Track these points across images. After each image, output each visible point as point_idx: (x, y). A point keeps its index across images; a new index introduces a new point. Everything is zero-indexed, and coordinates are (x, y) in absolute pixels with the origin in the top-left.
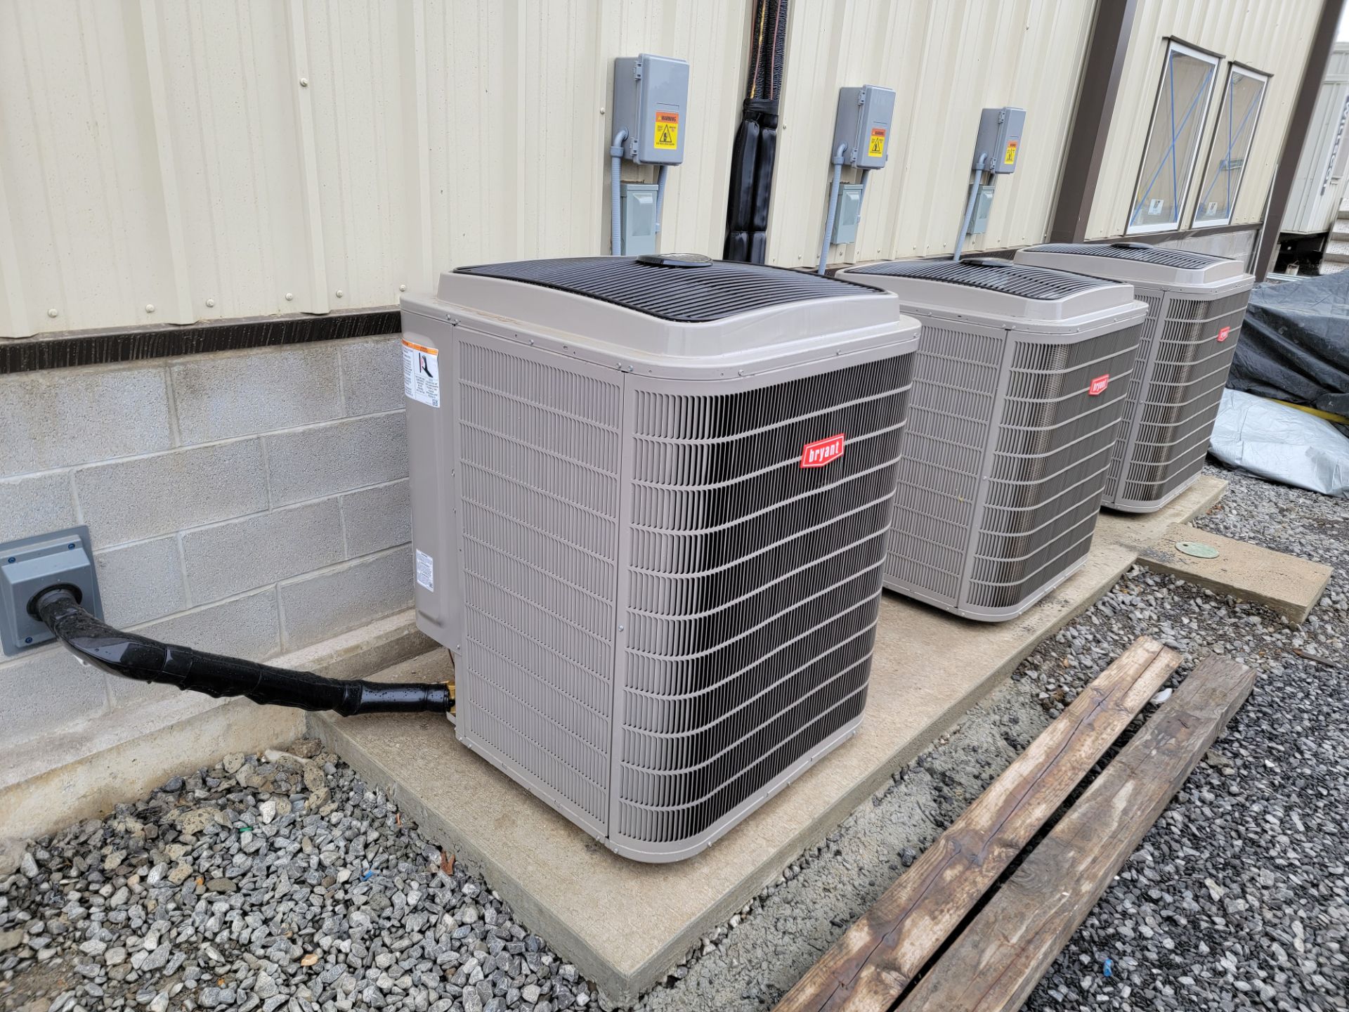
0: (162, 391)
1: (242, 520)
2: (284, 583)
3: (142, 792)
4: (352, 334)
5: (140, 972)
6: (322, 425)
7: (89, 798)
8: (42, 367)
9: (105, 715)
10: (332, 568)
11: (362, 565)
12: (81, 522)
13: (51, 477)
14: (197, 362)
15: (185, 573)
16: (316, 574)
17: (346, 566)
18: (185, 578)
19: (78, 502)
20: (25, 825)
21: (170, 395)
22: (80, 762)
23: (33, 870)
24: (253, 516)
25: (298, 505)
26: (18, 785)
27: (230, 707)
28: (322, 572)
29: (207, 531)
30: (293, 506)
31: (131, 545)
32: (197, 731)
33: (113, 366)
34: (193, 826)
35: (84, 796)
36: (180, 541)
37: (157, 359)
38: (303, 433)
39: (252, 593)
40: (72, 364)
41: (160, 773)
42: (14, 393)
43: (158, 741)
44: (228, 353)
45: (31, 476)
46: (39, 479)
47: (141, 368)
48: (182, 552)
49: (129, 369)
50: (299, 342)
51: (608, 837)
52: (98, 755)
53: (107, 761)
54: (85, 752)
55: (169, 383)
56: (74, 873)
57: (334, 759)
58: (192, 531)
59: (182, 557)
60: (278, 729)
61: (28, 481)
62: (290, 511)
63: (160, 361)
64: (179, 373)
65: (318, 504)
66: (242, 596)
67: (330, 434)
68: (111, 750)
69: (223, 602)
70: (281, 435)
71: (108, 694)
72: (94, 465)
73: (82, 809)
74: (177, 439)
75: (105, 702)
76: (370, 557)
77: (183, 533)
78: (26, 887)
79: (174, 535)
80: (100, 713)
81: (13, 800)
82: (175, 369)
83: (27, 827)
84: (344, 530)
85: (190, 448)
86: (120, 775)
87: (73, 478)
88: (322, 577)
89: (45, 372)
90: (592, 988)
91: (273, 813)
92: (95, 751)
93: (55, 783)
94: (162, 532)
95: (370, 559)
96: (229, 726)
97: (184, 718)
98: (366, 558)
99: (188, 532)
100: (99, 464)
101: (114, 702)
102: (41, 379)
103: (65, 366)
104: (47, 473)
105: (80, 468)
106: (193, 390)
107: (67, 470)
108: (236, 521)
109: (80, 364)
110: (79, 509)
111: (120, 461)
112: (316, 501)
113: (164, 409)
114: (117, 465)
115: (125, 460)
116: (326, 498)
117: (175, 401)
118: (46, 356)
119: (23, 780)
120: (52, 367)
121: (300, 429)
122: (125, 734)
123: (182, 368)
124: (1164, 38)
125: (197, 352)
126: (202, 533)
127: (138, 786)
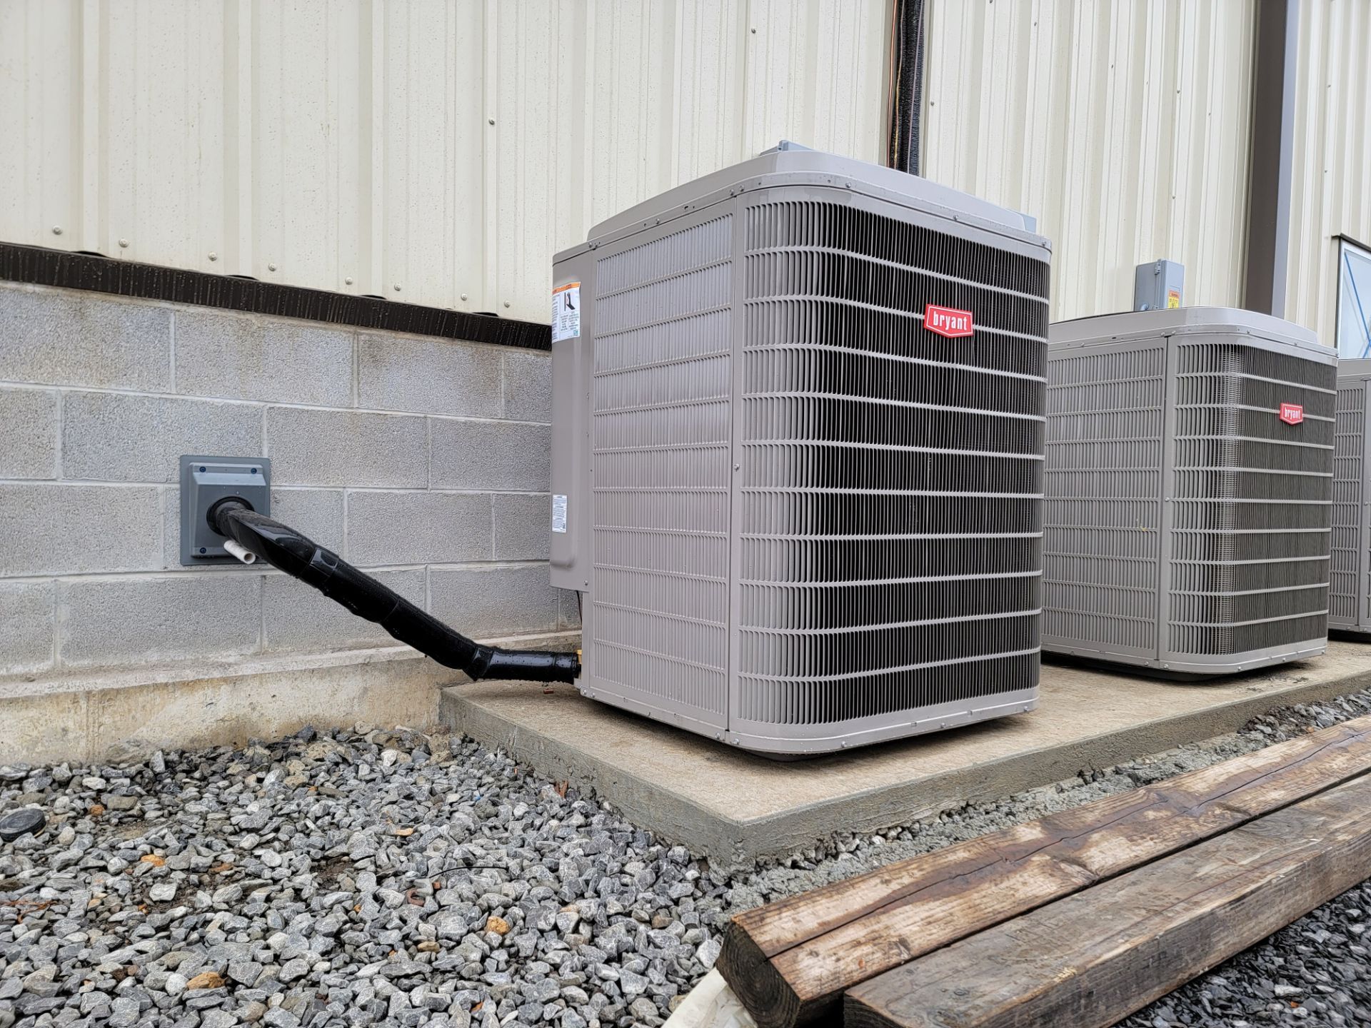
0: (349, 353)
1: (402, 492)
2: (434, 567)
3: (275, 734)
4: (516, 343)
5: (237, 828)
6: (482, 420)
7: (227, 723)
8: (257, 311)
9: (256, 654)
10: (479, 565)
11: (508, 570)
12: (265, 456)
13: (247, 407)
14: (381, 337)
15: (346, 531)
16: (464, 567)
17: (493, 567)
18: (346, 536)
19: (265, 437)
20: (163, 732)
21: (355, 361)
22: (225, 680)
23: (160, 767)
24: (412, 491)
25: (454, 492)
26: (166, 685)
27: (368, 668)
28: (471, 566)
29: (370, 494)
30: (448, 492)
31: (304, 489)
32: (335, 684)
33: (312, 324)
34: (315, 753)
35: (222, 720)
36: (346, 498)
37: (349, 326)
38: (465, 423)
39: (403, 569)
40: (280, 314)
41: (295, 719)
42: (231, 326)
43: (297, 682)
44: (408, 335)
45: (232, 402)
46: (238, 406)
47: (336, 330)
48: (346, 509)
49: (325, 329)
50: (468, 339)
51: (728, 730)
52: (242, 678)
53: (249, 688)
54: (231, 673)
55: (355, 348)
56: (197, 775)
57: (461, 735)
58: (358, 490)
59: (346, 514)
60: (411, 711)
61: (229, 405)
62: (446, 495)
63: (352, 328)
64: (365, 342)
65: (472, 496)
66: (394, 568)
67: (488, 431)
68: (255, 676)
69: (377, 570)
70: (446, 420)
71: (261, 634)
72: (284, 406)
73: (218, 734)
74: (356, 401)
75: (258, 640)
76: (517, 564)
77: (350, 490)
78: (150, 779)
79: (341, 490)
80: (252, 650)
81: (158, 700)
82: (362, 338)
83: (164, 736)
84: (494, 529)
85: (365, 411)
86: (258, 708)
87: (265, 413)
88: (469, 571)
89: (259, 315)
90: (703, 862)
91: (394, 759)
92: (240, 674)
93: (199, 696)
94: (332, 484)
95: (517, 566)
96: (366, 690)
97: (325, 666)
98: (512, 564)
99: (355, 490)
100: (288, 406)
101: (266, 643)
102: (255, 320)
103: (274, 313)
104: (245, 403)
105: (272, 405)
106: (375, 360)
107: (262, 404)
108: (397, 491)
109: (287, 315)
110: (265, 443)
111: (306, 408)
112: (471, 492)
113: (349, 370)
114: (303, 411)
115: (310, 408)
116: (480, 492)
117: (358, 366)
118: (261, 298)
119: (171, 681)
120: (265, 312)
121: (463, 419)
122: (270, 666)
123: (367, 338)
124: (1334, 238)
125: (382, 327)
126: (365, 495)
127: (273, 727)
